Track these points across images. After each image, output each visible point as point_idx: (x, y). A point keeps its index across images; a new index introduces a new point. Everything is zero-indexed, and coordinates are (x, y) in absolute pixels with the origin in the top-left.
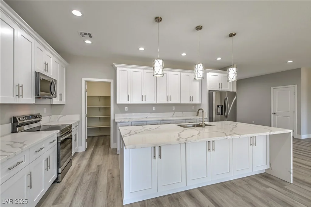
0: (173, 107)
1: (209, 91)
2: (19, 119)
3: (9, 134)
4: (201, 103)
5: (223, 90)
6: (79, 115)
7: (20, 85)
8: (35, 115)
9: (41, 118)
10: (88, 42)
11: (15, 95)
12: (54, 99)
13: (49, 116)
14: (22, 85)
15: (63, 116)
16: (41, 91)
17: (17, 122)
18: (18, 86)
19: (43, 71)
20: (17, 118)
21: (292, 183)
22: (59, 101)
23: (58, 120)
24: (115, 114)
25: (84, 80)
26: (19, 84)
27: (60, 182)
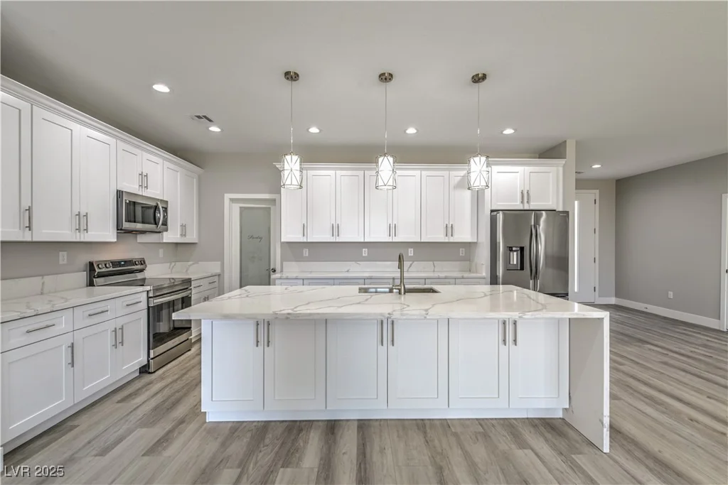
0: (410, 250)
1: (492, 211)
2: (98, 265)
3: (83, 287)
4: (476, 241)
5: (531, 208)
6: (219, 263)
7: (83, 213)
8: (134, 260)
9: (146, 266)
10: (215, 129)
11: (74, 229)
12: (165, 233)
13: (171, 263)
14: (87, 213)
15: (193, 264)
16: (126, 221)
17: (95, 270)
18: (79, 215)
19: (137, 187)
20: (95, 266)
21: (606, 449)
22: (179, 236)
23: (187, 271)
24: (284, 263)
25: (227, 196)
26: (79, 212)
27: (152, 373)
